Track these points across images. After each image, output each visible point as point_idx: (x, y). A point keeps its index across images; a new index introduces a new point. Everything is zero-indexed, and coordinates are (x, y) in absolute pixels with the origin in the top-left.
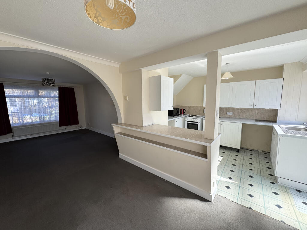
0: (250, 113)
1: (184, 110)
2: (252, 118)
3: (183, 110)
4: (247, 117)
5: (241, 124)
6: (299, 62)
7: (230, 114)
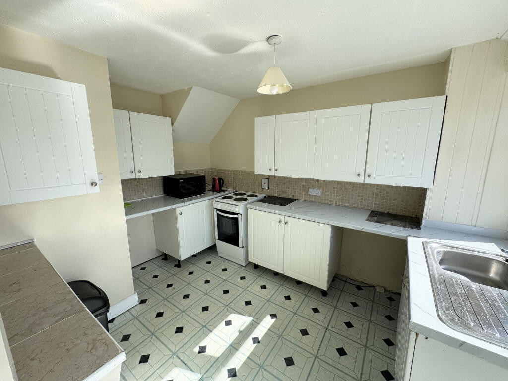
0: (359, 193)
1: (221, 181)
2: (363, 207)
4: (352, 204)
5: (330, 227)
6: (499, 39)
7: (316, 192)
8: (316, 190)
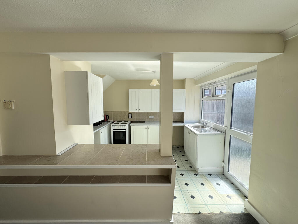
1: (108, 116)
6: (193, 78)
7: (152, 117)
8: (152, 116)
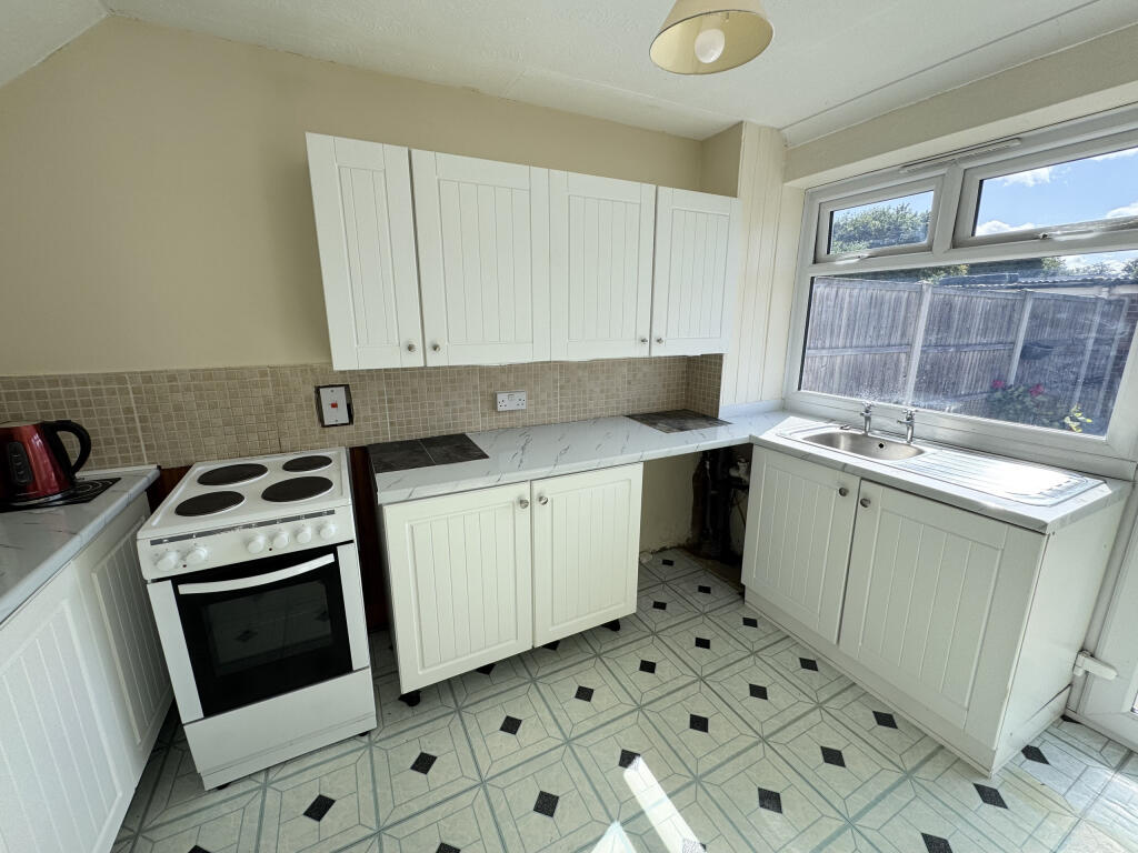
0: (602, 384)
3: (49, 431)
4: (590, 411)
7: (513, 402)
